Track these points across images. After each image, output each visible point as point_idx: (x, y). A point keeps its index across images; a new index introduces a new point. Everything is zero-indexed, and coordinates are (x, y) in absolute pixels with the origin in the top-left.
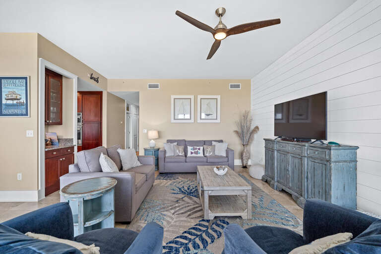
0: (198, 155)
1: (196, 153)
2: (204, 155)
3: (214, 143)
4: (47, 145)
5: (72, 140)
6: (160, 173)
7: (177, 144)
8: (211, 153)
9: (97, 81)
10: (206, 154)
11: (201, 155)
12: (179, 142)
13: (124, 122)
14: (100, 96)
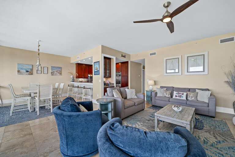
0: (181, 98)
1: (180, 96)
2: (187, 98)
3: (197, 91)
4: (104, 85)
5: (113, 84)
6: (153, 106)
7: (166, 90)
8: (193, 98)
9: (125, 57)
10: (188, 99)
11: (184, 98)
12: (168, 88)
13: (141, 76)
14: (127, 63)
